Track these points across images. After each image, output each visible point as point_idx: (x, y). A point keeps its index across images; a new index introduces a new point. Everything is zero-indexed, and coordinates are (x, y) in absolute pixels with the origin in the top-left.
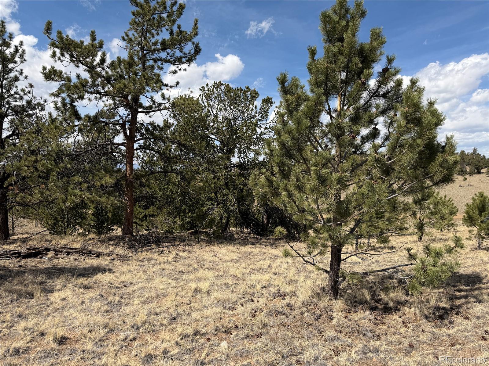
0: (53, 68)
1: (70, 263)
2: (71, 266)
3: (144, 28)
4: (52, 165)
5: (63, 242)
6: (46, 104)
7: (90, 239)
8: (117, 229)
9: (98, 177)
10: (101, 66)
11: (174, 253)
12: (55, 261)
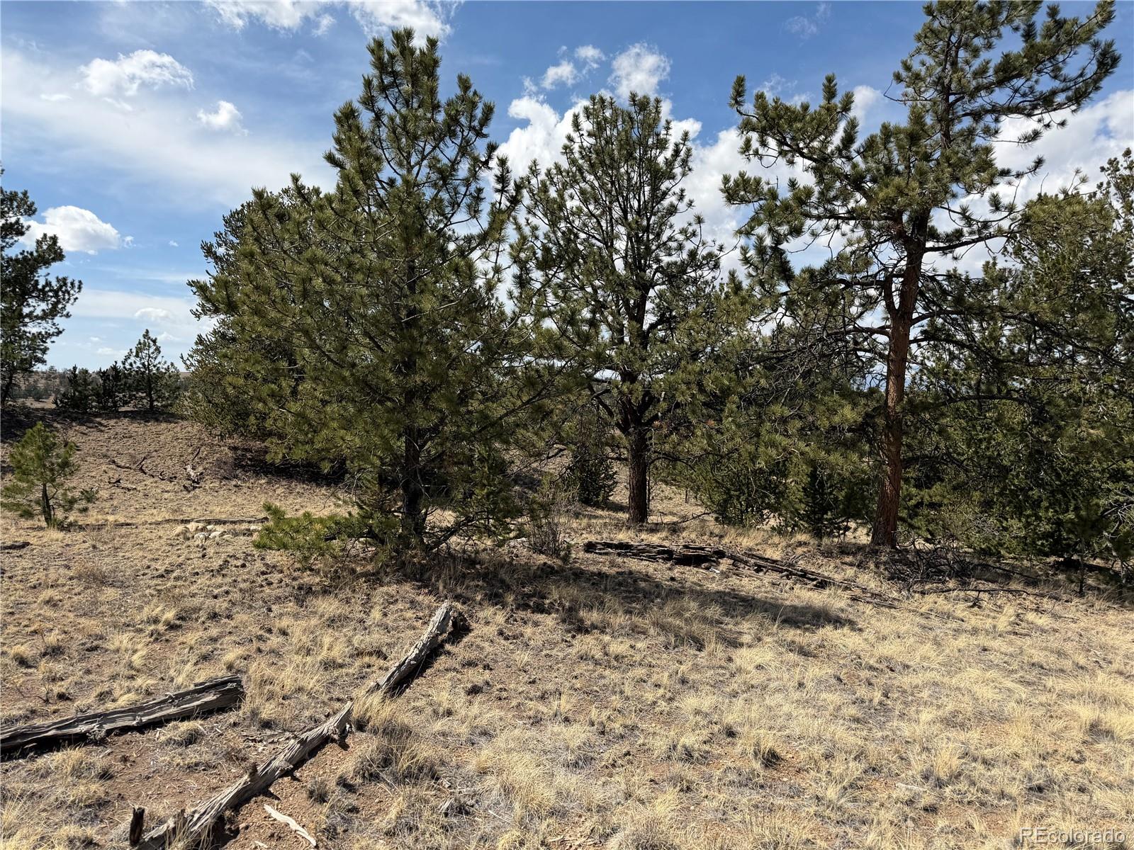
0: (742, 175)
1: (763, 590)
2: (766, 597)
3: (954, 39)
4: (730, 380)
5: (746, 542)
6: (722, 254)
7: (800, 544)
8: (855, 530)
9: (823, 408)
10: (844, 152)
11: (1010, 610)
12: (734, 581)
